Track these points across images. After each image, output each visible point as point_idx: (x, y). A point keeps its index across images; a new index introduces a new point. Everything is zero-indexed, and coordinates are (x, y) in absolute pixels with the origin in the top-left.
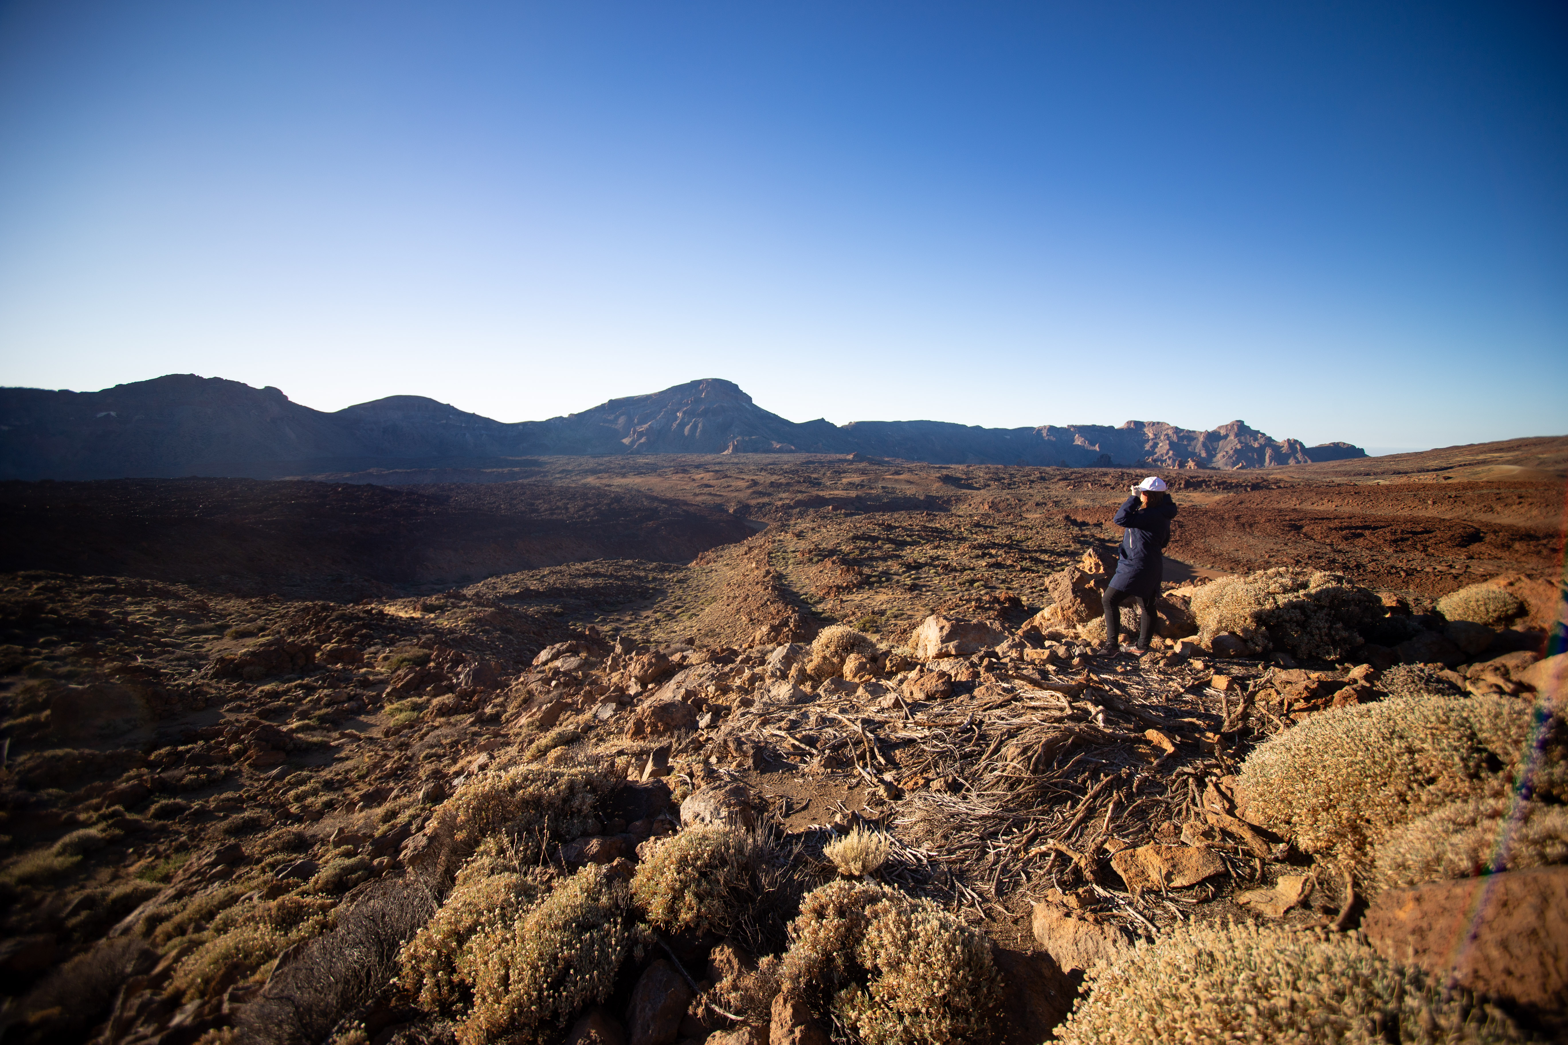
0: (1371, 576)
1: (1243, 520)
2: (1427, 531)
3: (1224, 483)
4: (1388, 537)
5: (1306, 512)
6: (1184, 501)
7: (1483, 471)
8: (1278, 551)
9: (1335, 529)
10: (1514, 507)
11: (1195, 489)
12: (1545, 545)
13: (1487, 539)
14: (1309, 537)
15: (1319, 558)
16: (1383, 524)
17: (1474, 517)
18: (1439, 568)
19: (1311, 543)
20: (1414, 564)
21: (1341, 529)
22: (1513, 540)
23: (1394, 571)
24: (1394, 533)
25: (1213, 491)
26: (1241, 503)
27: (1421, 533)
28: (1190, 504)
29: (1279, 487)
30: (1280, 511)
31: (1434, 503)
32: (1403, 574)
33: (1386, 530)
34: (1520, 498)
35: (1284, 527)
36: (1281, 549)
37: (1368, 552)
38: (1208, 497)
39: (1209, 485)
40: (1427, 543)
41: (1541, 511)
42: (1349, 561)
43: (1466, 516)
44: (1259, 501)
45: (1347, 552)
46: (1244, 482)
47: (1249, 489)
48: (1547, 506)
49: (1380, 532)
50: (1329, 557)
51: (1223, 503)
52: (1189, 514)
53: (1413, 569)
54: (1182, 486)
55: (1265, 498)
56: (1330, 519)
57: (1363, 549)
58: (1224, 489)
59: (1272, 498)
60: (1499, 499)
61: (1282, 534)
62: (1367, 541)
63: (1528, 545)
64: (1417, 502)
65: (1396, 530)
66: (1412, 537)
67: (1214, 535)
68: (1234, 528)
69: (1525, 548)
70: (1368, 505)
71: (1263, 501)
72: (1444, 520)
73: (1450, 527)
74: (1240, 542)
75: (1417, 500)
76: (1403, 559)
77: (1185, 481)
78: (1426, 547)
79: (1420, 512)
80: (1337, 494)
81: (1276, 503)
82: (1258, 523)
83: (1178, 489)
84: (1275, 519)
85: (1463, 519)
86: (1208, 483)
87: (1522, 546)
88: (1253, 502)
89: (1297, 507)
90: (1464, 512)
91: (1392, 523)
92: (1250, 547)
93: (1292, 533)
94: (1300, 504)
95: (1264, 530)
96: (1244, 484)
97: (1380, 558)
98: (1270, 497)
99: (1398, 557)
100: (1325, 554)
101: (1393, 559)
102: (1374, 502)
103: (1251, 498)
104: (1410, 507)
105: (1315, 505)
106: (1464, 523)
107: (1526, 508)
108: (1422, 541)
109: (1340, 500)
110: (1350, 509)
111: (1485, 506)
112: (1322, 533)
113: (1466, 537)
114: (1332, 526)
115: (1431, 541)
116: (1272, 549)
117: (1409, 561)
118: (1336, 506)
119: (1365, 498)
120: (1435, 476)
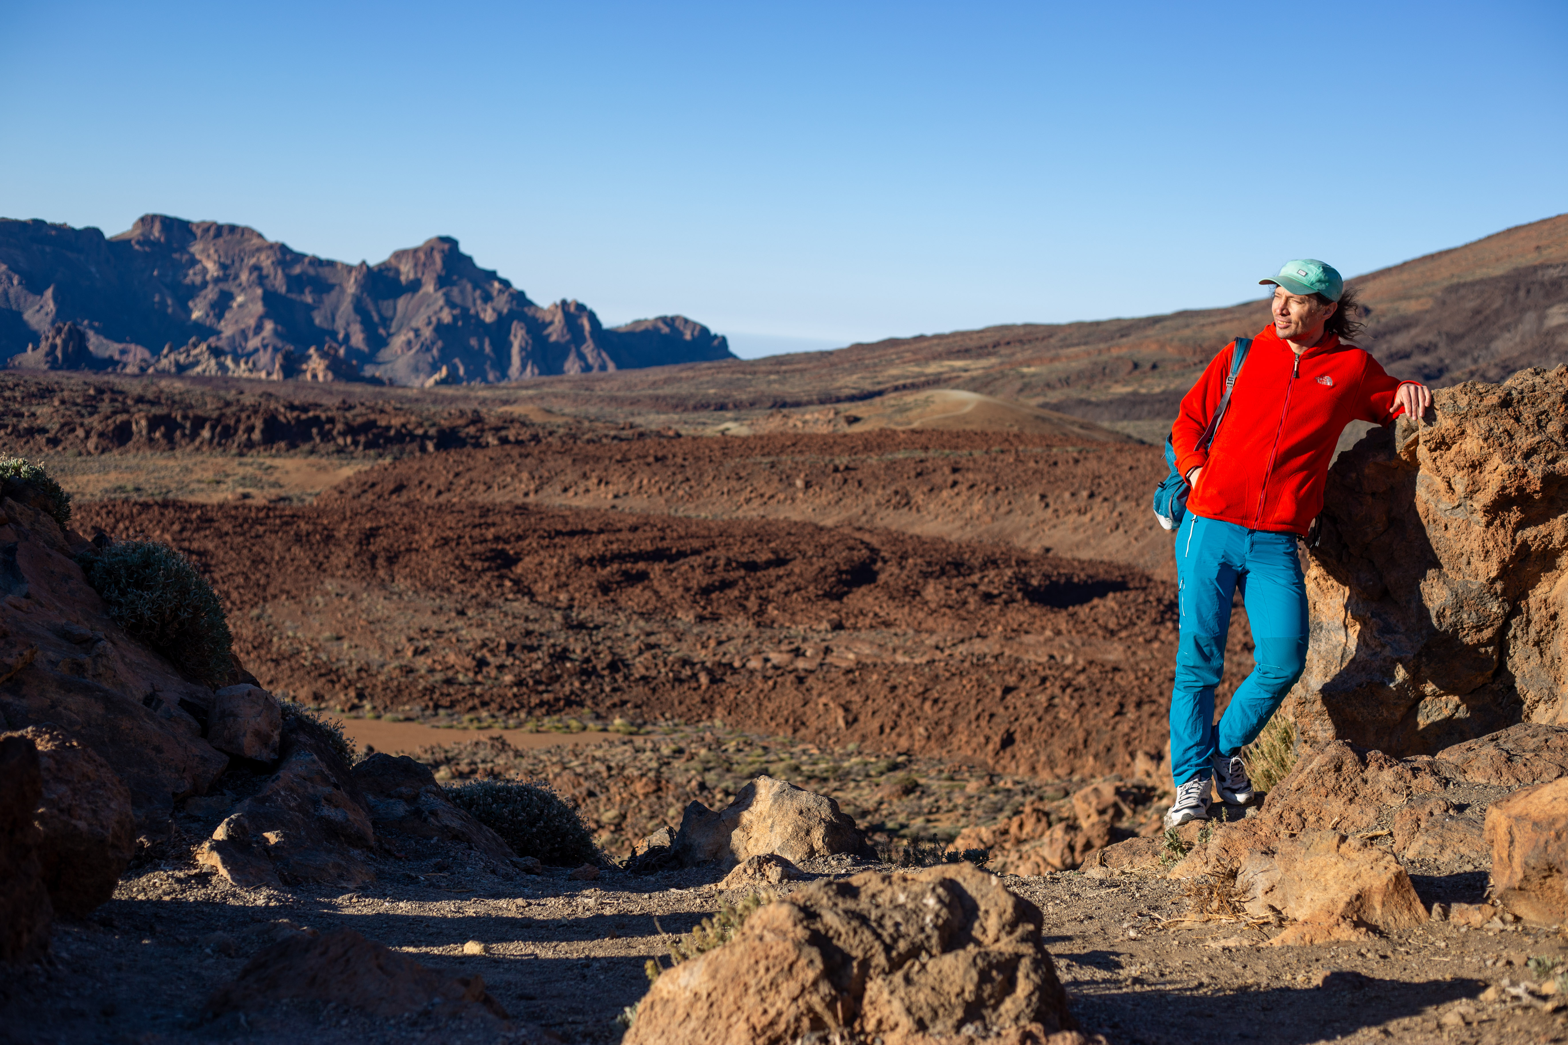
0: (639, 692)
1: (381, 543)
2: (780, 561)
3: (371, 425)
4: (699, 579)
5: (540, 512)
6: (256, 483)
7: (917, 404)
8: (440, 633)
9: (590, 561)
10: (945, 494)
11: (293, 446)
12: (974, 586)
13: (882, 578)
14: (523, 589)
15: (531, 649)
16: (696, 544)
17: (878, 522)
18: (776, 658)
19: (521, 605)
20: (732, 653)
21: (604, 561)
22: (926, 575)
23: (687, 672)
24: (710, 569)
25: (340, 451)
26: (399, 488)
27: (769, 564)
28: (274, 493)
29: (504, 441)
30: (485, 511)
31: (808, 485)
32: (704, 679)
33: (696, 560)
34: (955, 470)
35: (473, 560)
36: (446, 627)
37: (642, 623)
38: (322, 469)
39: (330, 431)
40: (772, 591)
41: (986, 503)
42: (596, 653)
43: (864, 519)
44: (441, 482)
45: (597, 627)
46: (420, 425)
47: (430, 447)
48: (997, 489)
49: (683, 566)
50: (554, 645)
51: (355, 490)
52: (241, 526)
53: (725, 665)
54: (256, 435)
55: (457, 475)
56: (592, 533)
57: (635, 617)
58: (368, 446)
59: (474, 474)
60: (919, 475)
61: (463, 582)
62: (648, 594)
63: (948, 588)
64: (775, 484)
65: (716, 559)
66: (743, 578)
67: (288, 592)
68: (348, 566)
69: (942, 594)
70: (680, 493)
71: (451, 483)
72: (822, 529)
73: (824, 548)
74: (351, 611)
75: (776, 478)
76: (709, 638)
77: (265, 422)
78: (765, 601)
79: (781, 507)
80: (618, 462)
81: (482, 488)
82: (417, 550)
83: (246, 446)
84: (460, 537)
85: (857, 525)
86: (328, 427)
87: (936, 591)
88: (429, 487)
89: (532, 498)
90: (862, 507)
91: (717, 540)
92: (372, 627)
93: (487, 577)
94: (536, 492)
95: (421, 571)
96: (420, 431)
97: (665, 638)
98: (469, 470)
99: (699, 635)
100: (548, 635)
101: (690, 639)
102: (693, 483)
103: (423, 474)
104: (762, 496)
105: (571, 493)
106: (858, 535)
107: (963, 497)
108: (762, 588)
109: (624, 478)
110: (645, 504)
111: (896, 493)
112: (557, 575)
113: (846, 572)
114: (584, 553)
115: (781, 586)
116: (426, 630)
117: (720, 643)
118: (616, 497)
119: (674, 474)
120: (831, 415)
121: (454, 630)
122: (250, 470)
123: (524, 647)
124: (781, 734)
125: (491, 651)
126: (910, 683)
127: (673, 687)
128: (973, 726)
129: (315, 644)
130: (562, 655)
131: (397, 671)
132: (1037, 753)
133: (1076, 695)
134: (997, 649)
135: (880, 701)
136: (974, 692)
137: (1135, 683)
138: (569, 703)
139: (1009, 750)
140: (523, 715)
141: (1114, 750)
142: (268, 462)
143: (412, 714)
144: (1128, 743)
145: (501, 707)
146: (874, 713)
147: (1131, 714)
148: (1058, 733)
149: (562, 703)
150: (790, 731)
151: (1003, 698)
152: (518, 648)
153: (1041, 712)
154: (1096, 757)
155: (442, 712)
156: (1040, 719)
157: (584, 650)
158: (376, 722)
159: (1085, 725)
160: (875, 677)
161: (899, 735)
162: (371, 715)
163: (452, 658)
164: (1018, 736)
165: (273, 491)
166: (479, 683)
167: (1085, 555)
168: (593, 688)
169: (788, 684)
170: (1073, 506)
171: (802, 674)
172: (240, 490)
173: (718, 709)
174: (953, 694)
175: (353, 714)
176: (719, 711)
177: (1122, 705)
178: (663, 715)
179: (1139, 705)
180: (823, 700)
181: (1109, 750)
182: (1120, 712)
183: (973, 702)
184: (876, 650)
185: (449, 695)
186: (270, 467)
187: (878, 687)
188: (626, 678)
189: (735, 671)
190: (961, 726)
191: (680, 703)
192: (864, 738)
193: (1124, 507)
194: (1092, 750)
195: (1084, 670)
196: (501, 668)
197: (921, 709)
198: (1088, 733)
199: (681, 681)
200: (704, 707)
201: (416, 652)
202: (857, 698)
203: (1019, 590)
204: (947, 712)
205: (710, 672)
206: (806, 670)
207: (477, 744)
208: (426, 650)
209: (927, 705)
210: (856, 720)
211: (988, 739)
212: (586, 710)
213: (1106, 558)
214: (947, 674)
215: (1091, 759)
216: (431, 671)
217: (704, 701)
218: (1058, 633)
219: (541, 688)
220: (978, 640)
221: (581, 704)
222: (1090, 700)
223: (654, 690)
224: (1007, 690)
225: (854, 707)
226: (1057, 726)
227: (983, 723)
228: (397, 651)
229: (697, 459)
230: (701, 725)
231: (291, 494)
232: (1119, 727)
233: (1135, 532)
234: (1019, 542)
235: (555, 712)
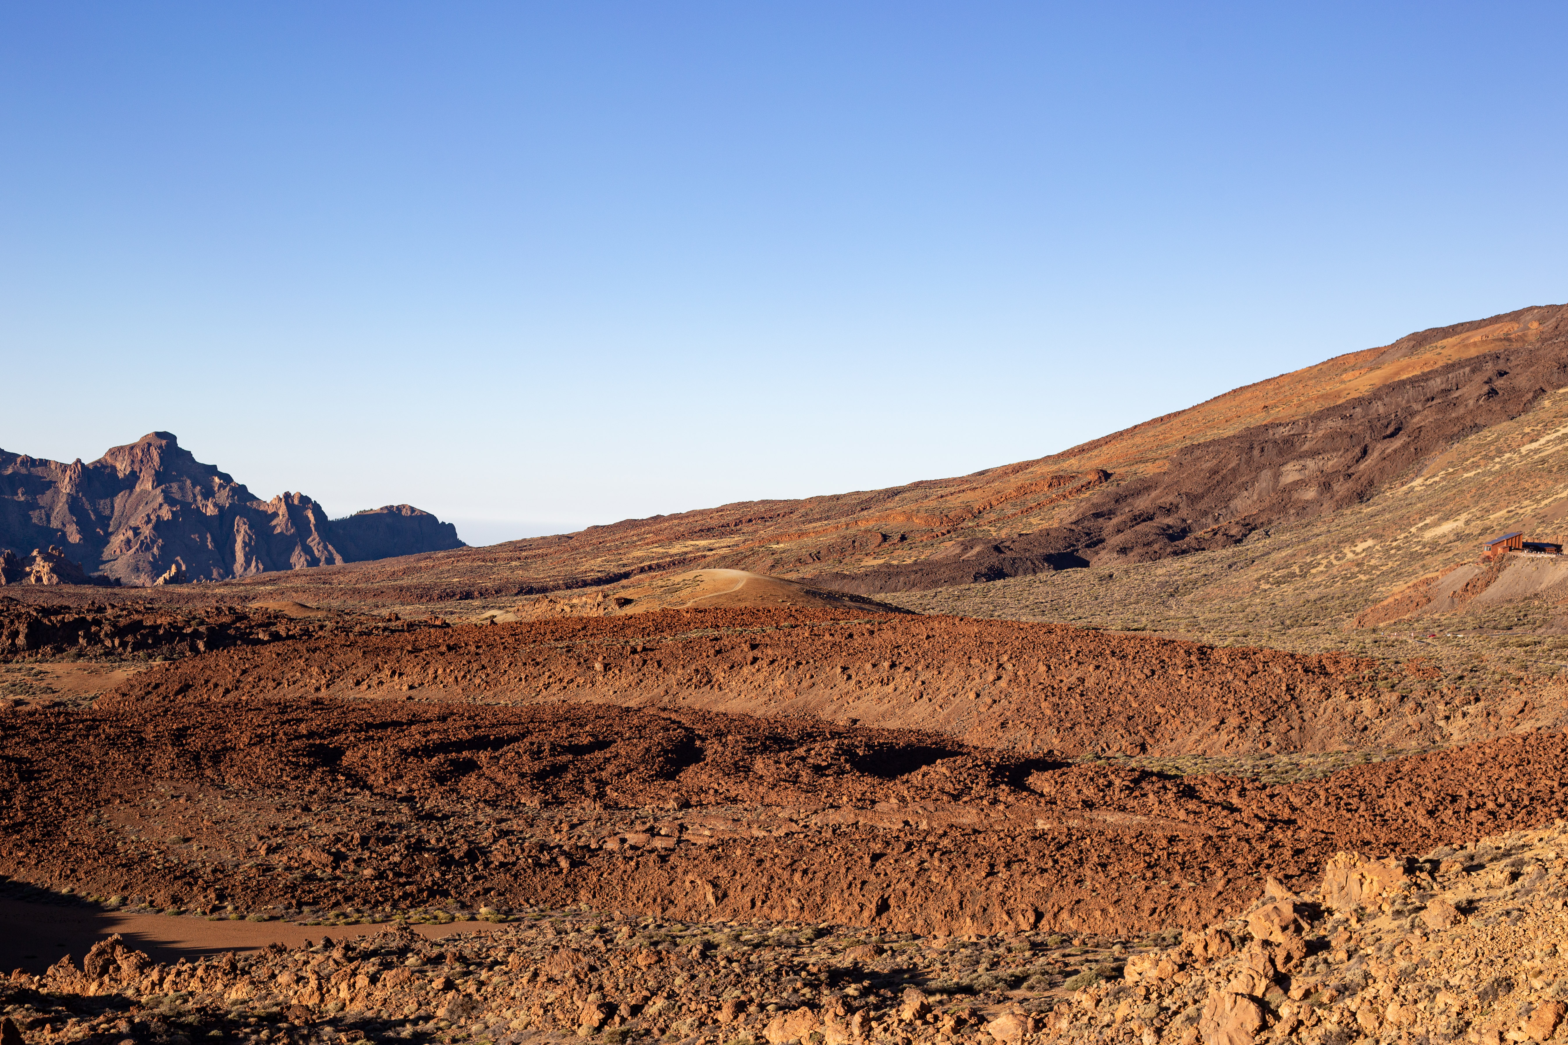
0: (502, 879)
1: (195, 743)
2: (601, 744)
3: (136, 626)
4: (529, 765)
6: (28, 689)
7: (686, 584)
8: (290, 830)
9: (415, 752)
10: (745, 670)
11: (59, 650)
12: (803, 759)
13: (709, 754)
14: (359, 782)
15: (387, 841)
16: (512, 731)
17: (680, 702)
18: (633, 838)
19: (363, 798)
20: (586, 835)
21: (428, 751)
22: (750, 751)
23: (545, 857)
24: (536, 755)
25: (107, 653)
26: (185, 689)
27: (590, 748)
28: (47, 699)
29: (276, 637)
30: (283, 707)
31: (607, 667)
32: (564, 863)
33: (521, 746)
34: (754, 647)
35: (298, 756)
36: (295, 824)
37: (489, 810)
38: (94, 672)
39: (97, 634)
40: (603, 774)
41: (789, 677)
42: (452, 843)
43: (666, 699)
44: (228, 680)
45: (446, 817)
46: (188, 623)
47: (201, 646)
48: (799, 663)
49: (509, 752)
50: (407, 837)
51: (137, 692)
52: (48, 731)
53: (582, 848)
54: (21, 640)
55: (244, 672)
56: (401, 724)
57: (481, 805)
58: (136, 647)
59: (261, 671)
60: (718, 652)
61: (295, 778)
62: (484, 782)
63: (776, 762)
64: (574, 667)
65: (540, 745)
66: (573, 762)
67: (121, 796)
68: (173, 768)
69: (773, 768)
70: (477, 681)
71: (238, 681)
72: (628, 710)
73: (640, 728)
74: (191, 812)
75: (574, 662)
76: (561, 822)
77: (30, 626)
78: (601, 784)
79: (581, 692)
80: (409, 652)
81: (271, 684)
82: (234, 749)
83: (10, 652)
84: (274, 735)
85: (662, 705)
86: (93, 629)
87: (767, 766)
88: (216, 685)
89: (323, 693)
90: (663, 688)
91: (531, 726)
92: (218, 828)
93: (318, 773)
94: (328, 686)
95: (250, 770)
96: (189, 630)
97: (516, 824)
98: (256, 666)
99: (551, 819)
100: (400, 826)
101: (542, 824)
102: (489, 670)
103: (208, 672)
104: (561, 680)
105: (364, 686)
106: (664, 715)
107: (765, 672)
108: (594, 771)
109: (418, 668)
110: (442, 694)
111: (697, 671)
112: (385, 767)
113: (671, 751)
114: (406, 744)
115: (610, 768)
116: (274, 828)
117: (573, 827)
118: (411, 687)
119: (469, 662)
120: (600, 598)
121: (304, 826)
122: (19, 676)
123: (378, 839)
124: (650, 913)
125: (346, 845)
126: (777, 856)
127: (534, 872)
128: (846, 895)
129: (163, 847)
130: (418, 846)
131: (254, 870)
132: (913, 917)
133: (945, 858)
134: (851, 819)
135: (749, 875)
136: (842, 861)
137: (999, 844)
138: (432, 894)
139: (884, 916)
140: (388, 909)
141: (990, 910)
142: (37, 667)
143: (274, 913)
144: (1004, 902)
145: (365, 902)
146: (743, 887)
147: (1003, 874)
148: (932, 896)
149: (425, 894)
150: (659, 910)
151: (872, 866)
152: (372, 840)
153: (913, 877)
154: (973, 917)
155: (306, 909)
156: (913, 884)
157: (439, 840)
158: (240, 922)
159: (958, 886)
160: (739, 852)
161: (772, 908)
162: (234, 915)
163: (307, 855)
164: (892, 902)
165: (45, 696)
166: (339, 878)
167: (893, 724)
168: (454, 878)
169: (651, 864)
170: (875, 677)
171: (663, 853)
172: (11, 697)
173: (582, 892)
174: (821, 864)
175: (216, 915)
176: (584, 894)
177: (992, 866)
178: (527, 901)
179: (1008, 865)
180: (690, 877)
181: (985, 910)
182: (992, 872)
183: (843, 870)
184: (730, 825)
185: (310, 892)
186: (40, 672)
187: (744, 861)
188: (486, 865)
189: (593, 853)
190: (833, 896)
191: (543, 888)
192: (735, 913)
193: (926, 675)
194: (969, 912)
195: (945, 834)
196: (358, 862)
197: (792, 881)
198: (963, 895)
199: (542, 866)
200: (567, 891)
201: (271, 850)
202: (724, 874)
203: (846, 761)
204: (818, 882)
205: (568, 855)
206: (666, 849)
207: (385, 935)
208: (279, 847)
209: (797, 876)
210: (725, 895)
211: (862, 907)
212: (450, 900)
213: (914, 728)
214: (812, 846)
215: (968, 919)
216: (288, 868)
217: (567, 885)
218: (903, 800)
219: (402, 880)
220: (831, 811)
221: (446, 894)
222: (959, 863)
223: (516, 876)
224: (876, 857)
225: (722, 882)
226: (930, 889)
227: (856, 891)
228: (249, 850)
229: (491, 646)
230: (567, 909)
231: (65, 699)
232: (993, 887)
233: (939, 699)
234: (825, 715)
235: (419, 904)
